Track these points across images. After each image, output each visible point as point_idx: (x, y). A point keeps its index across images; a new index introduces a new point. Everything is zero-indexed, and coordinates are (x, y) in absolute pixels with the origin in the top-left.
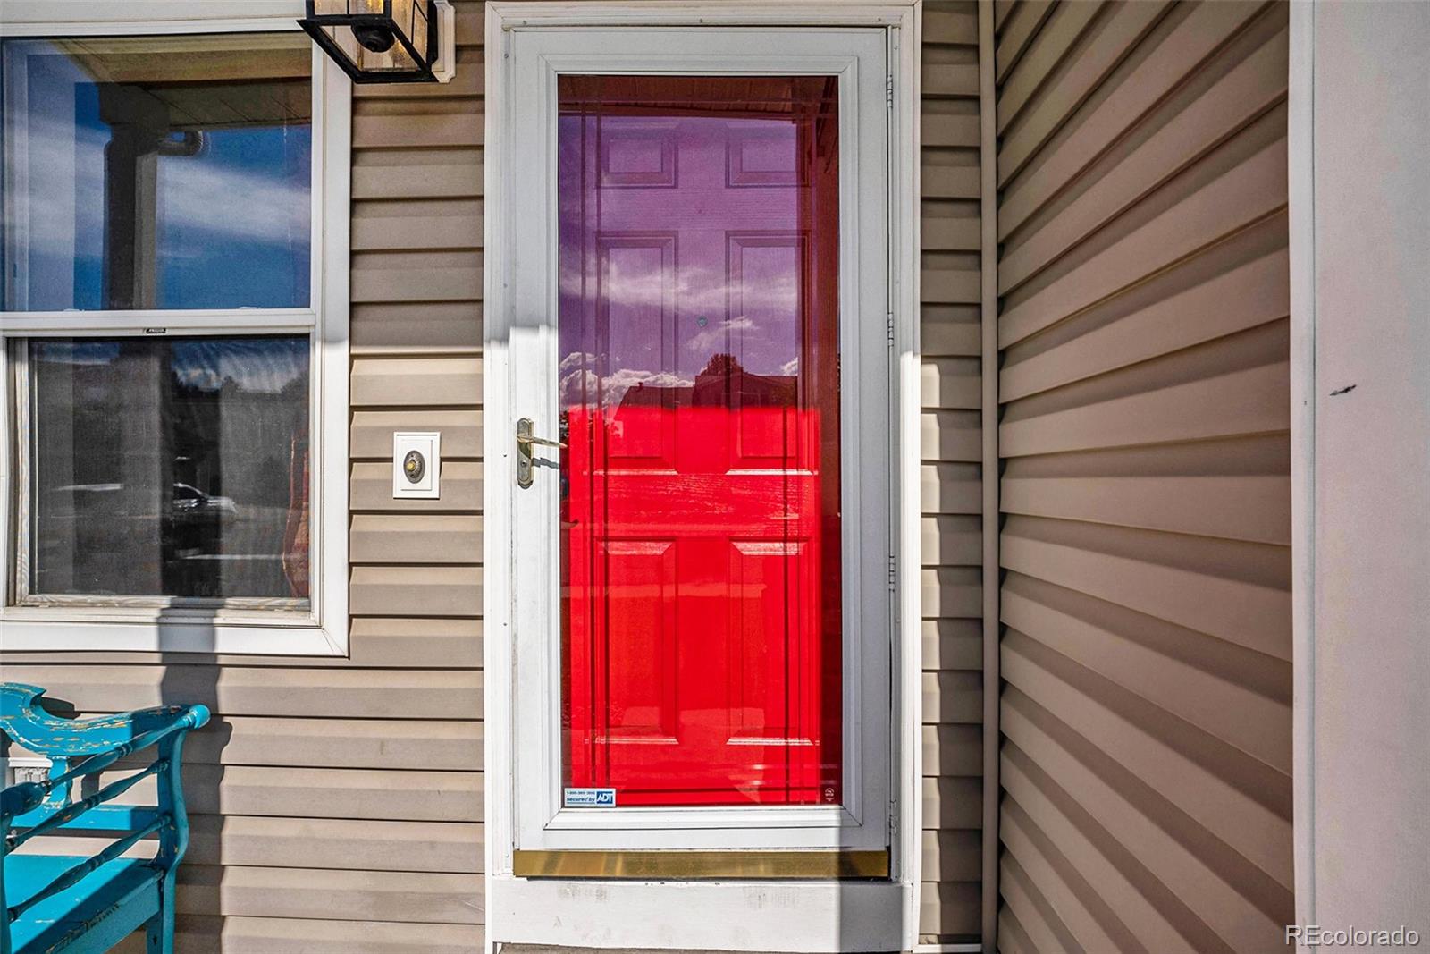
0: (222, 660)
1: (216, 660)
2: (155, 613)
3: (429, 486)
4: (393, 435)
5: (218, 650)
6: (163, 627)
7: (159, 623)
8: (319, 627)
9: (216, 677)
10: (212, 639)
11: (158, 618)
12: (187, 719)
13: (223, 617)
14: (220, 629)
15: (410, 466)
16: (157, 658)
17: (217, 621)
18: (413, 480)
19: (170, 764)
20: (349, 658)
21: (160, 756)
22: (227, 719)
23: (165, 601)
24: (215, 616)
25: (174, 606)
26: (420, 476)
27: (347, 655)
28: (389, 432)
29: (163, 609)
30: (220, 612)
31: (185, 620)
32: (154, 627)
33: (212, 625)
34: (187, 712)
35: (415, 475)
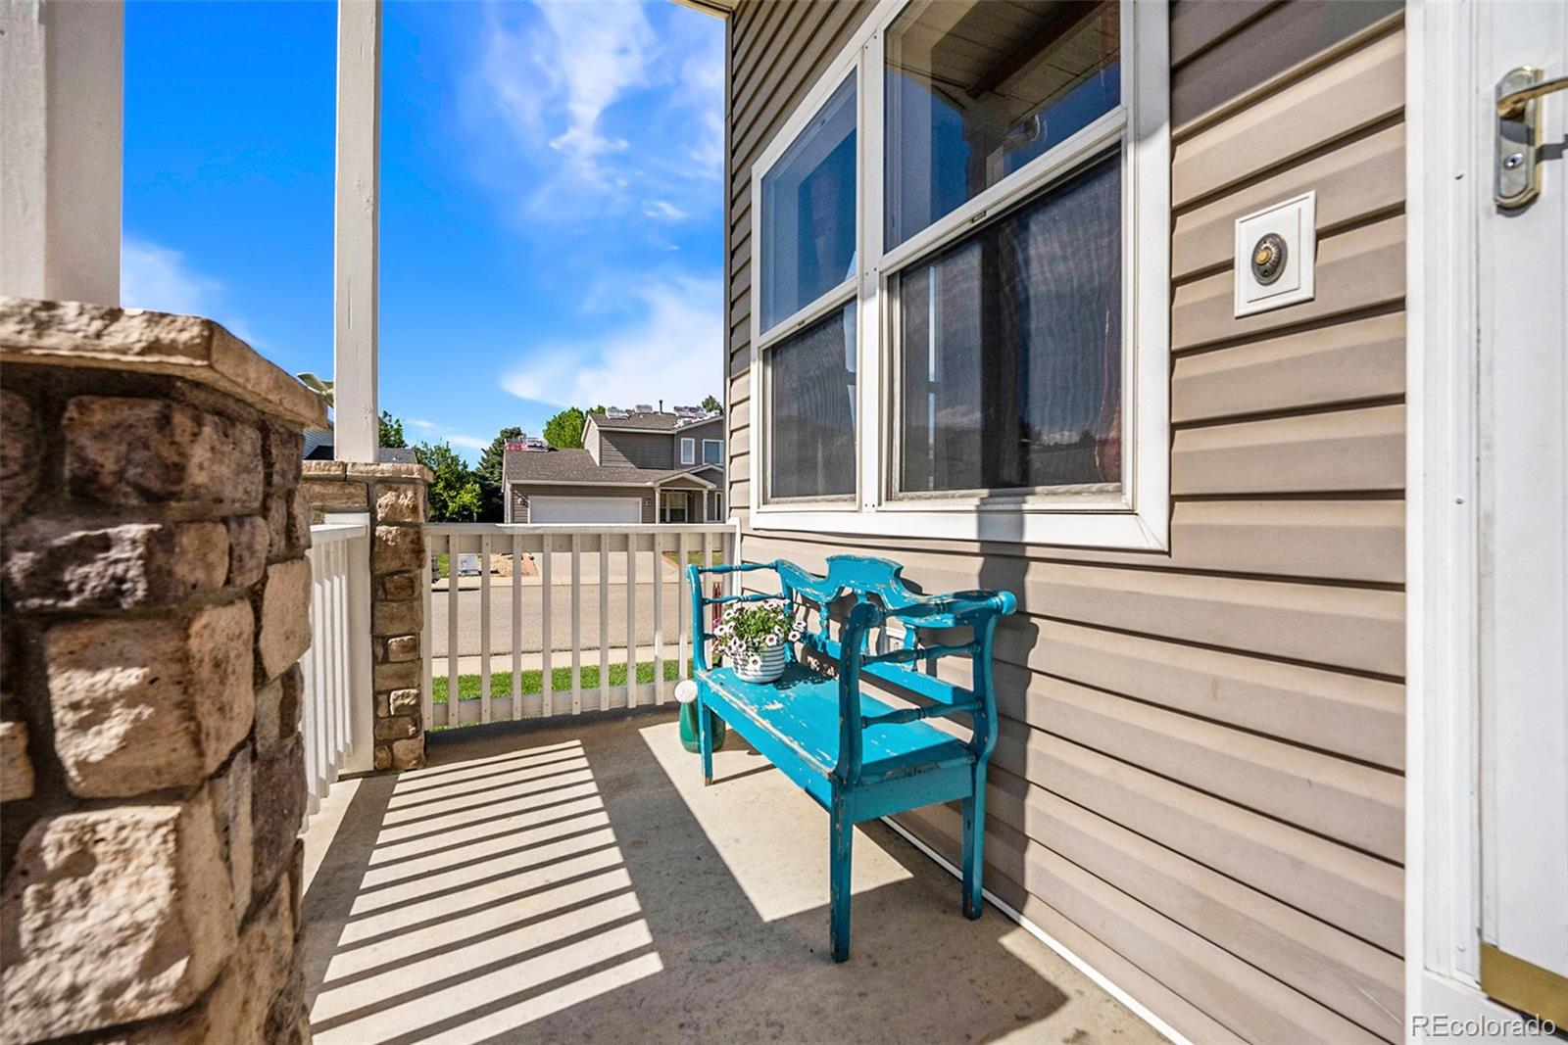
0: (1030, 552)
1: (1024, 550)
2: (976, 501)
3: (1298, 280)
4: (1234, 222)
5: (1027, 539)
6: (983, 515)
7: (979, 511)
8: (1131, 512)
9: (1025, 571)
10: (1020, 527)
11: (978, 506)
12: (995, 601)
13: (1031, 503)
14: (1028, 517)
15: (1262, 256)
16: (975, 548)
17: (1026, 507)
18: (1265, 280)
19: (983, 648)
20: (1169, 554)
21: (975, 638)
22: (1034, 620)
23: (985, 492)
24: (1024, 502)
25: (991, 496)
26: (1279, 270)
27: (1167, 550)
28: (1228, 224)
29: (982, 499)
30: (1029, 498)
31: (1000, 507)
32: (975, 515)
33: (1021, 512)
34: (996, 595)
35: (1268, 271)
